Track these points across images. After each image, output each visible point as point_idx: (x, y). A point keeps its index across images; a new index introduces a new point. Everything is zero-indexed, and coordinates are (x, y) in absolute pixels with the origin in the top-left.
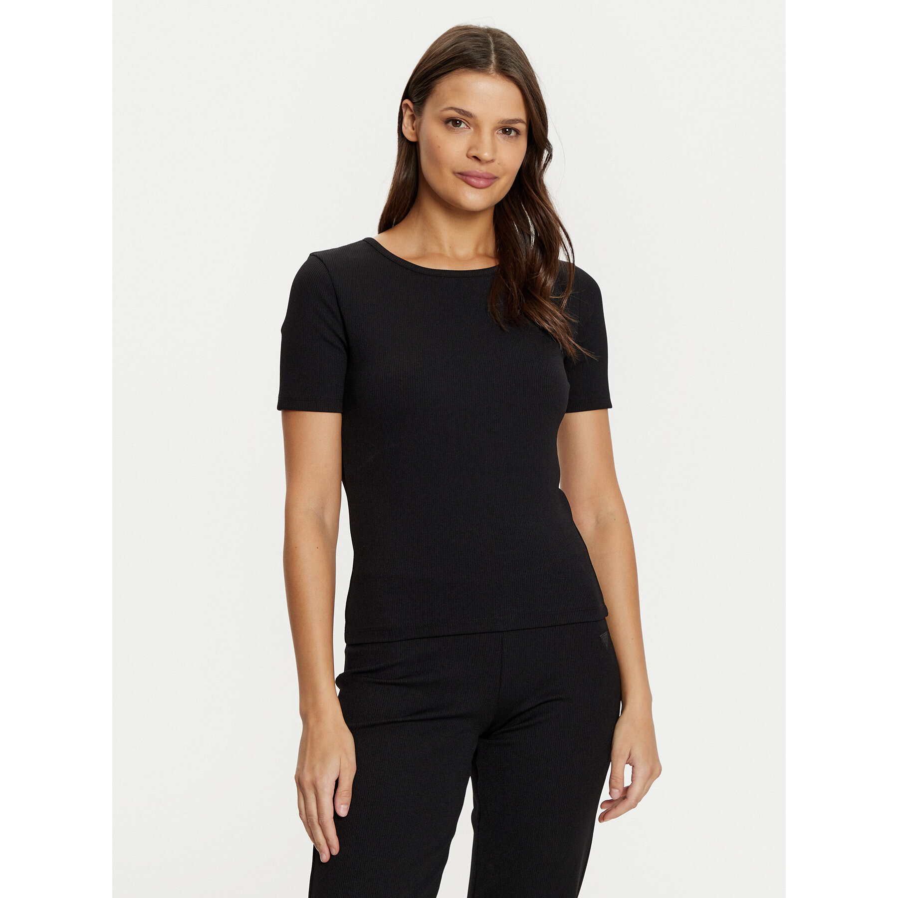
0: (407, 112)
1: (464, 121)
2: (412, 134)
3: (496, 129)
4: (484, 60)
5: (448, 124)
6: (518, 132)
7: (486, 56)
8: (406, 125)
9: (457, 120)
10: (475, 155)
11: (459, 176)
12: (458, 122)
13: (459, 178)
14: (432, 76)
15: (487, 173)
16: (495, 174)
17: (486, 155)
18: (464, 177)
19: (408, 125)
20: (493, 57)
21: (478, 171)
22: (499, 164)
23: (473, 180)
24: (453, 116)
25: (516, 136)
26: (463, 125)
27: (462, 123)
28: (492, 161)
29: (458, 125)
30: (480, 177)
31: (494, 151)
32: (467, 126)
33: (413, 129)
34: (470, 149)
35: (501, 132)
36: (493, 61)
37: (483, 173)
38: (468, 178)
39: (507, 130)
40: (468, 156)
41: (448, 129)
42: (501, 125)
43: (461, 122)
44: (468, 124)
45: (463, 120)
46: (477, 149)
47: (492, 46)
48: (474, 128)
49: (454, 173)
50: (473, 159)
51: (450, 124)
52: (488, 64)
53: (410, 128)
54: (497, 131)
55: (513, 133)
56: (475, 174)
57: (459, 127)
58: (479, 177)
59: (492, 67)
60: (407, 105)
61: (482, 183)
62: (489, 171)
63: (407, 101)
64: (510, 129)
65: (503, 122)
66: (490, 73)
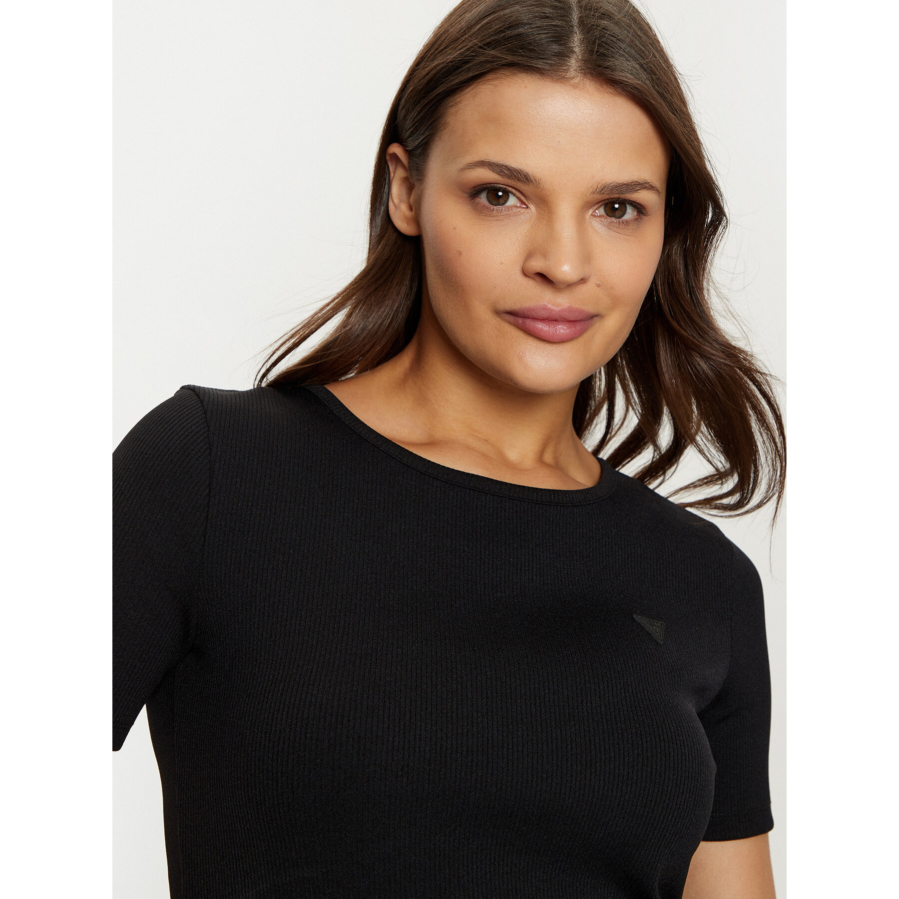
0: (396, 173)
1: (514, 191)
2: (407, 220)
3: (588, 205)
4: (555, 47)
5: (477, 200)
6: (640, 209)
7: (561, 37)
8: (396, 201)
9: (499, 190)
10: (539, 270)
11: (508, 317)
12: (500, 194)
13: (509, 323)
14: (441, 89)
15: (570, 310)
16: (590, 309)
17: (566, 270)
18: (520, 321)
19: (401, 201)
20: (576, 42)
21: (549, 306)
22: (598, 286)
23: (543, 328)
24: (488, 181)
25: (636, 220)
26: (512, 201)
27: (510, 194)
28: (583, 281)
29: (501, 201)
30: (556, 320)
31: (586, 257)
32: (523, 203)
33: (411, 209)
34: (529, 256)
35: (601, 211)
36: (577, 50)
37: (563, 310)
38: (530, 323)
39: (617, 206)
40: (525, 273)
41: (479, 211)
42: (599, 197)
43: (506, 193)
44: (522, 198)
45: (510, 189)
46: (545, 255)
47: (575, 16)
48: (537, 206)
49: (499, 313)
50: (538, 279)
51: (483, 199)
52: (564, 55)
53: (404, 207)
54: (591, 211)
55: (630, 214)
56: (544, 314)
57: (504, 204)
58: (552, 320)
59: (574, 63)
60: (395, 157)
61: (562, 330)
62: (577, 305)
63: (395, 149)
64: (624, 203)
65: (603, 189)
66: (568, 75)
